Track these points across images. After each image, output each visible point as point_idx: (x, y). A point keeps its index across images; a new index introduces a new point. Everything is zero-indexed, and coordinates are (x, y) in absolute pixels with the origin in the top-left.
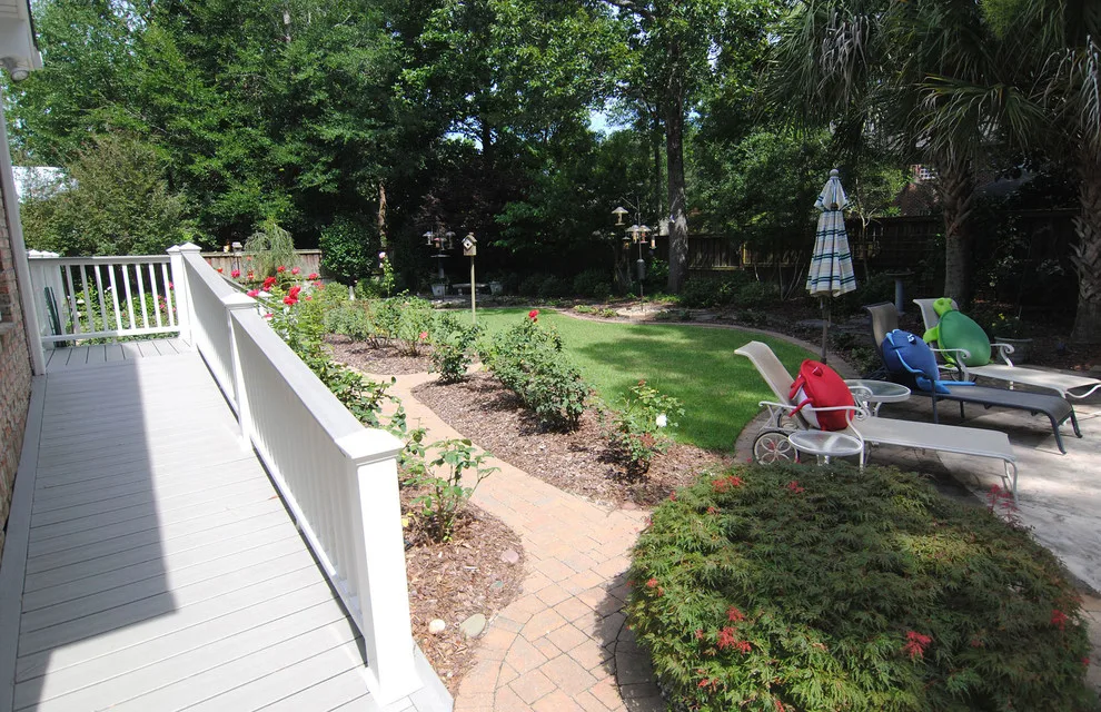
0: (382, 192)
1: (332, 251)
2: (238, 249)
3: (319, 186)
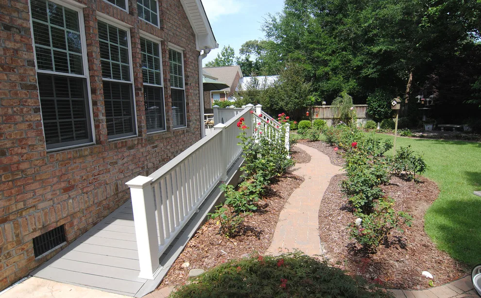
0: (411, 75)
1: (371, 105)
2: (324, 104)
3: (369, 75)
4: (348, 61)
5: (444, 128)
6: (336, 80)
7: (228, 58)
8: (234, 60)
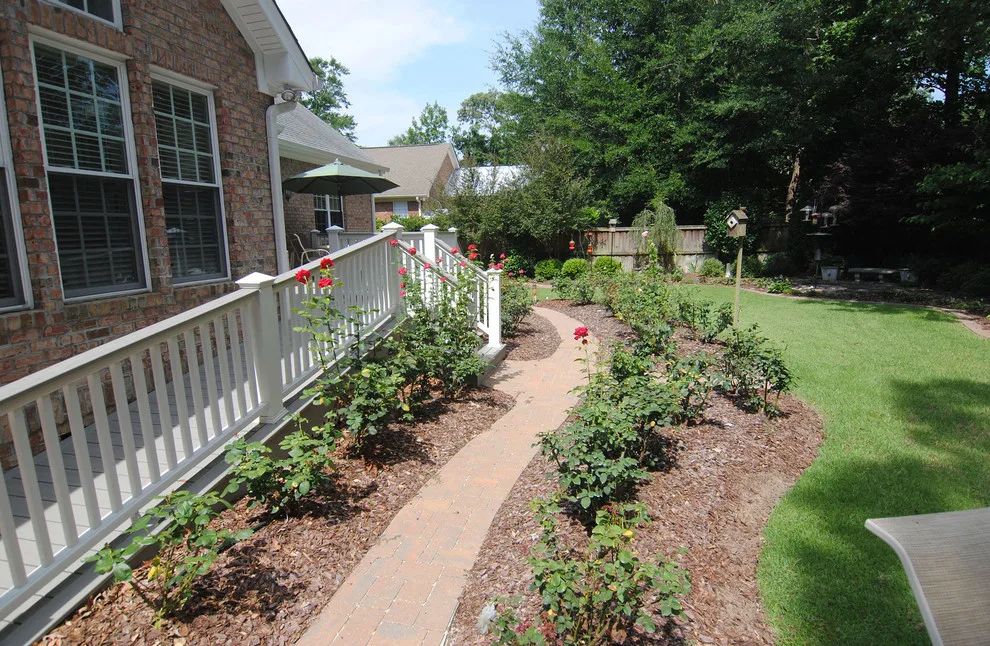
0: (797, 164)
1: (714, 228)
2: (613, 225)
3: (709, 162)
4: (668, 134)
5: (861, 274)
6: (642, 175)
7: (435, 129)
8: (448, 132)
